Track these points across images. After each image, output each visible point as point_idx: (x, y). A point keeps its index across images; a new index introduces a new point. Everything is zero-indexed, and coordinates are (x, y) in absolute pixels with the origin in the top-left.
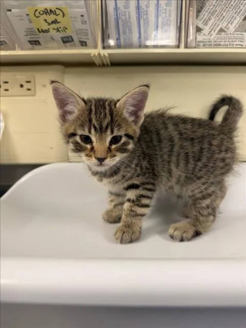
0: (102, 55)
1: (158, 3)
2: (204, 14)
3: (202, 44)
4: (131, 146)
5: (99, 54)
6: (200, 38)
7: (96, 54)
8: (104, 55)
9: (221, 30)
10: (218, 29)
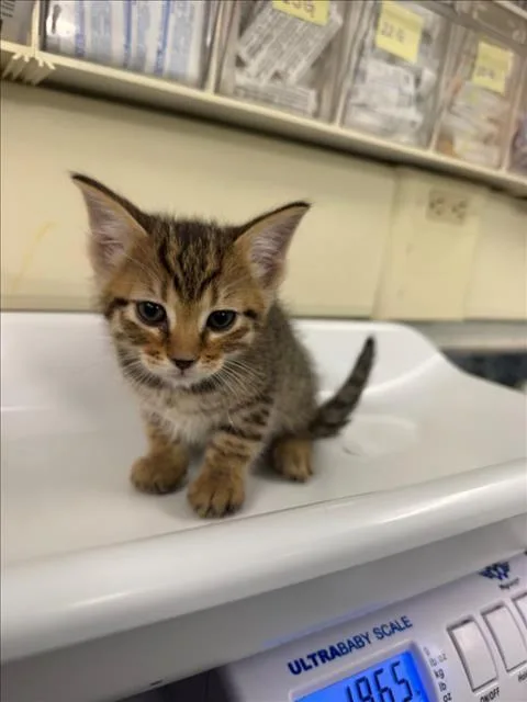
0: (41, 64)
1: (168, 5)
2: (252, 35)
3: (242, 92)
4: (249, 337)
5: (33, 60)
6: (241, 79)
7: (27, 60)
8: (45, 64)
9: (277, 76)
10: (271, 72)
